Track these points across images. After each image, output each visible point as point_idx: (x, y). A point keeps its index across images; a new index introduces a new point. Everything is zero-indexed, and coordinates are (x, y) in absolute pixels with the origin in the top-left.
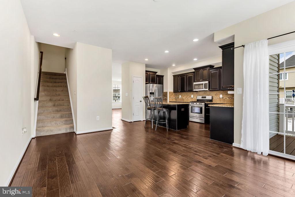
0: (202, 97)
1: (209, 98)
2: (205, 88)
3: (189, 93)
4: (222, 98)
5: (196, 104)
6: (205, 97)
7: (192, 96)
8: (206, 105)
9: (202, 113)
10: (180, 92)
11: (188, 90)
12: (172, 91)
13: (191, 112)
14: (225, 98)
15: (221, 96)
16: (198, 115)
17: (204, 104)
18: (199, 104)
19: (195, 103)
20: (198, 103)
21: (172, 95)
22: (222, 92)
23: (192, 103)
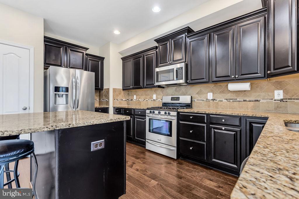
0: (172, 99)
1: (185, 99)
2: (177, 77)
3: (148, 91)
4: (213, 100)
5: (159, 113)
6: (178, 99)
7: (154, 97)
8: (180, 117)
9: (170, 135)
10: (133, 88)
11: (146, 85)
12: (120, 87)
13: (150, 131)
14: (218, 100)
15: (210, 96)
16: (163, 139)
17: (175, 113)
18: (165, 113)
19: (156, 112)
20: (163, 112)
21: (120, 94)
22: (211, 86)
23: (151, 112)
